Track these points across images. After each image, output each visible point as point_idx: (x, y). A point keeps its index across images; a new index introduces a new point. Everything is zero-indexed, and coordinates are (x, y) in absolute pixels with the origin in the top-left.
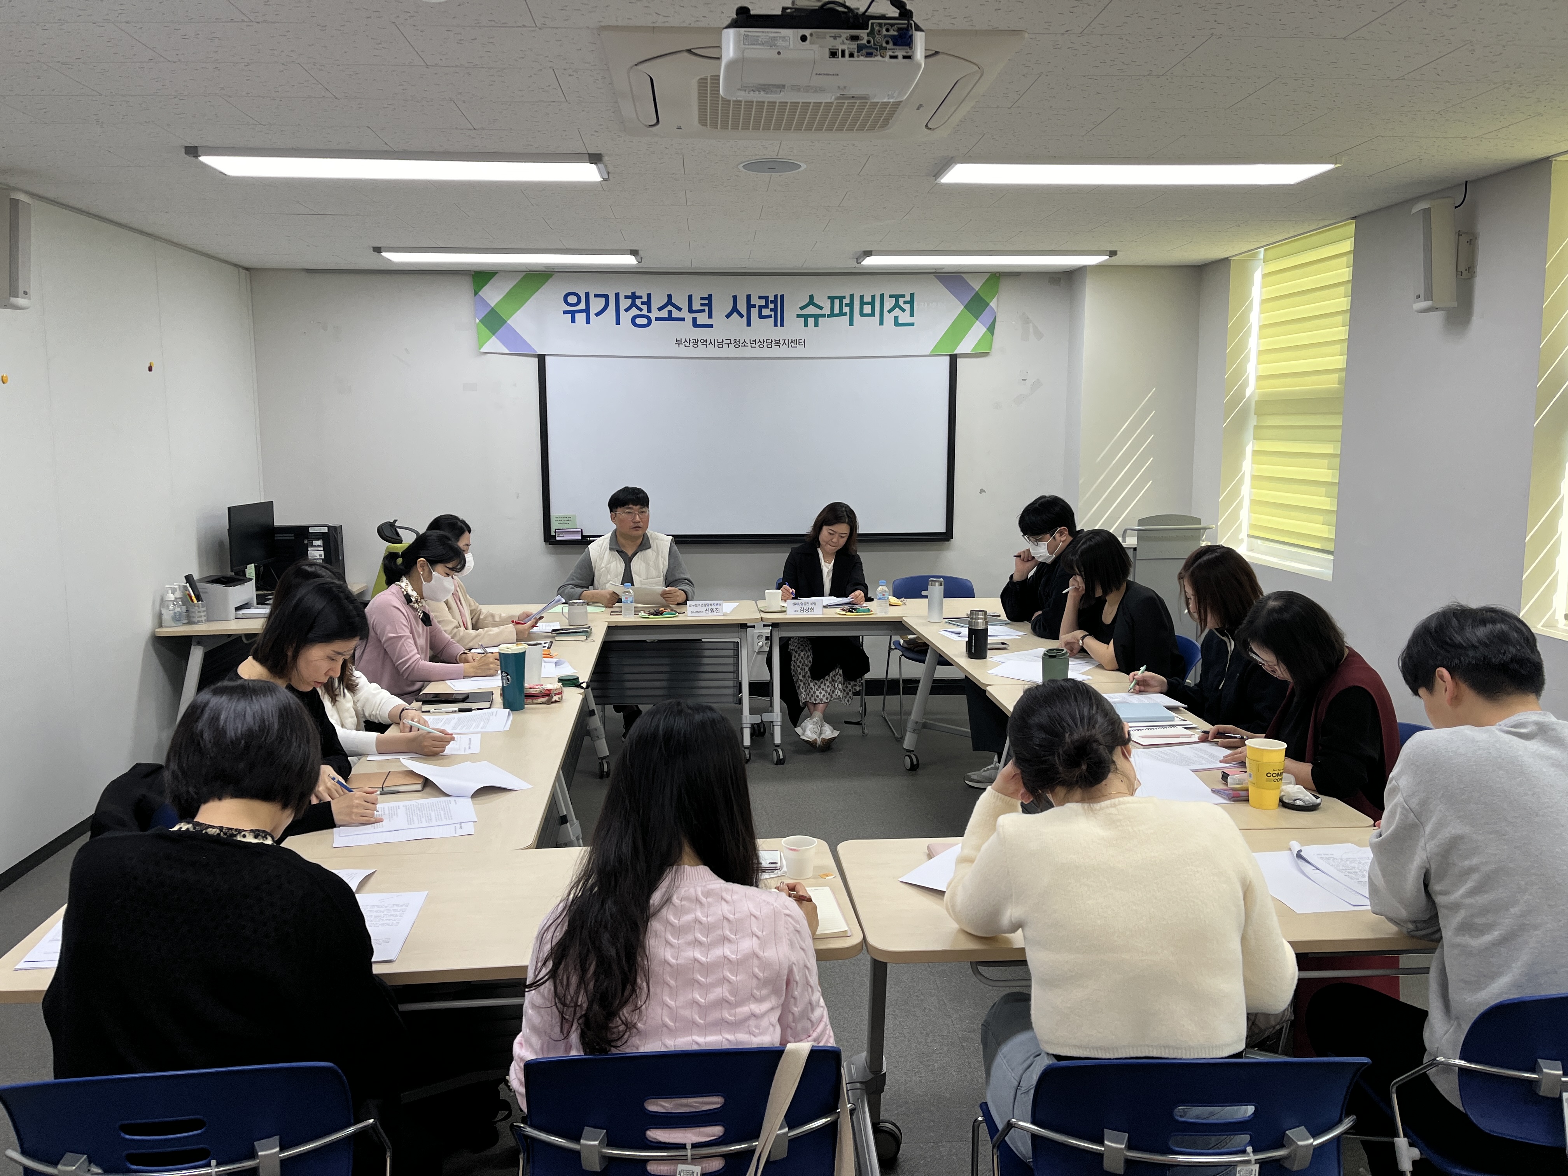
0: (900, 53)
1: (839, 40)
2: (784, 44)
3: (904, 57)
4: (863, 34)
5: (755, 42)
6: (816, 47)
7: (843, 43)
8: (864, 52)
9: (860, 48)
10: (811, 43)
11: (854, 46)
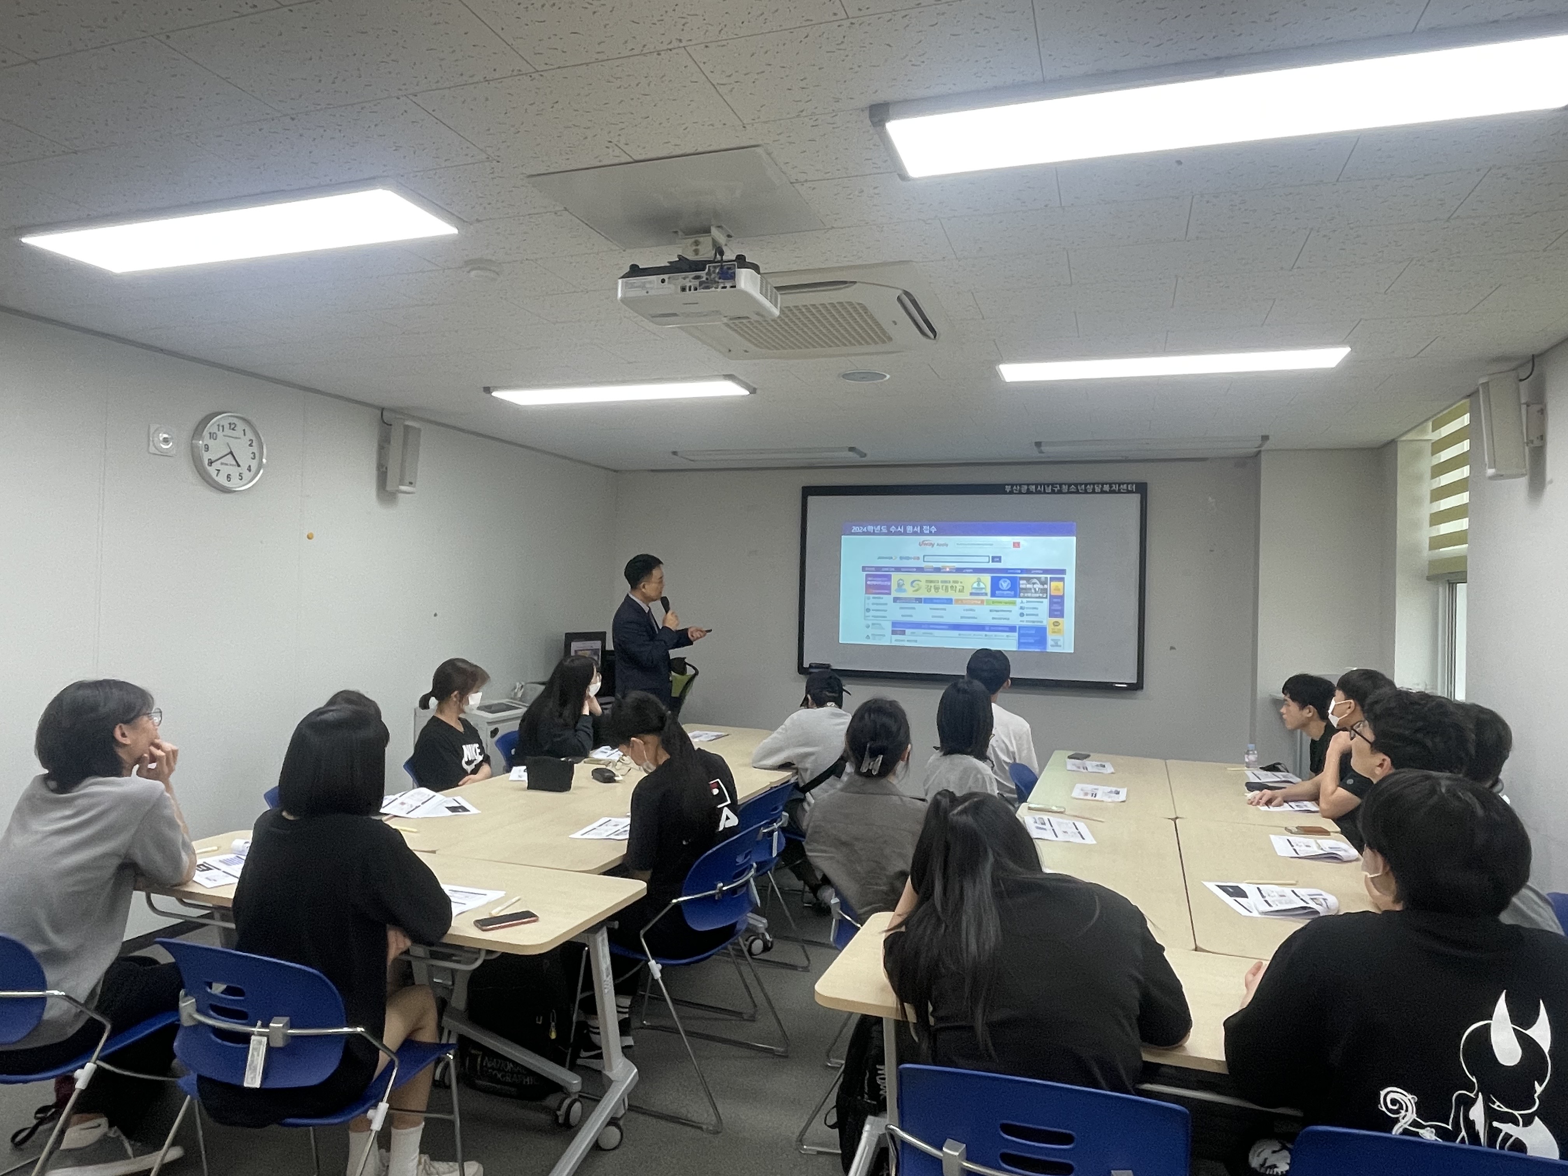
0: (728, 285)
1: (688, 280)
2: (652, 286)
3: (732, 287)
4: (703, 274)
5: (632, 286)
6: (672, 286)
7: (690, 281)
8: (703, 286)
9: (701, 283)
10: (669, 283)
11: (697, 282)
